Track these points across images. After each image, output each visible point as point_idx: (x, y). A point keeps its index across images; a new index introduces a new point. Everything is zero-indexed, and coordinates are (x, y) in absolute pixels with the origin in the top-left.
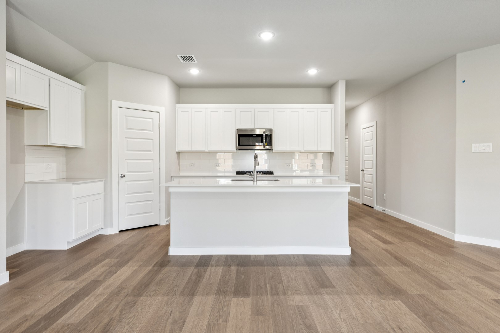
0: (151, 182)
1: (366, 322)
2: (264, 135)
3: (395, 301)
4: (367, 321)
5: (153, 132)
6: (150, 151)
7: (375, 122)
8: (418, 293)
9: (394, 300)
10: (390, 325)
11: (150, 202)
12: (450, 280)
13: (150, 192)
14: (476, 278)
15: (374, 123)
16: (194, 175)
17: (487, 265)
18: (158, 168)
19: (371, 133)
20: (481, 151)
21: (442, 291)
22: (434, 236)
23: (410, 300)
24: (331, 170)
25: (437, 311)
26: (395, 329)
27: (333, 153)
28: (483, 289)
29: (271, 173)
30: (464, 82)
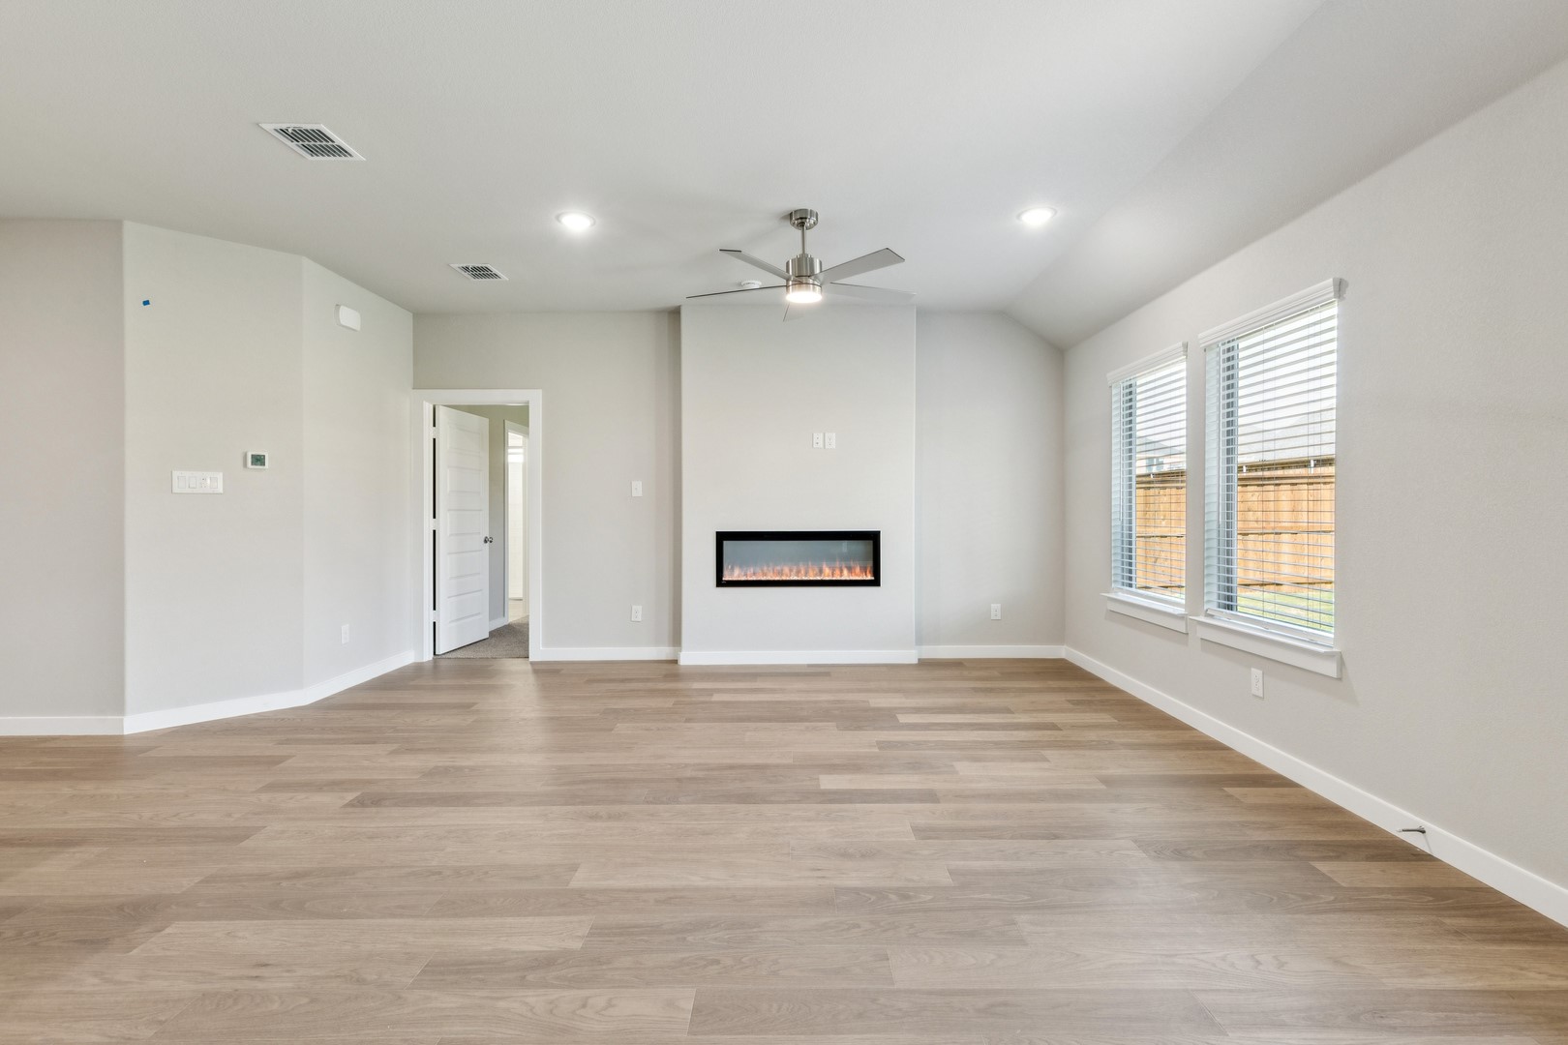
1: (161, 1023)
3: (168, 931)
4: (163, 1019)
8: (198, 879)
9: (159, 931)
10: (232, 978)
12: (229, 815)
14: (271, 788)
17: (258, 754)
20: (195, 491)
21: (244, 844)
22: (48, 745)
23: (200, 904)
25: (284, 884)
26: (255, 975)
28: (307, 798)
30: (146, 303)
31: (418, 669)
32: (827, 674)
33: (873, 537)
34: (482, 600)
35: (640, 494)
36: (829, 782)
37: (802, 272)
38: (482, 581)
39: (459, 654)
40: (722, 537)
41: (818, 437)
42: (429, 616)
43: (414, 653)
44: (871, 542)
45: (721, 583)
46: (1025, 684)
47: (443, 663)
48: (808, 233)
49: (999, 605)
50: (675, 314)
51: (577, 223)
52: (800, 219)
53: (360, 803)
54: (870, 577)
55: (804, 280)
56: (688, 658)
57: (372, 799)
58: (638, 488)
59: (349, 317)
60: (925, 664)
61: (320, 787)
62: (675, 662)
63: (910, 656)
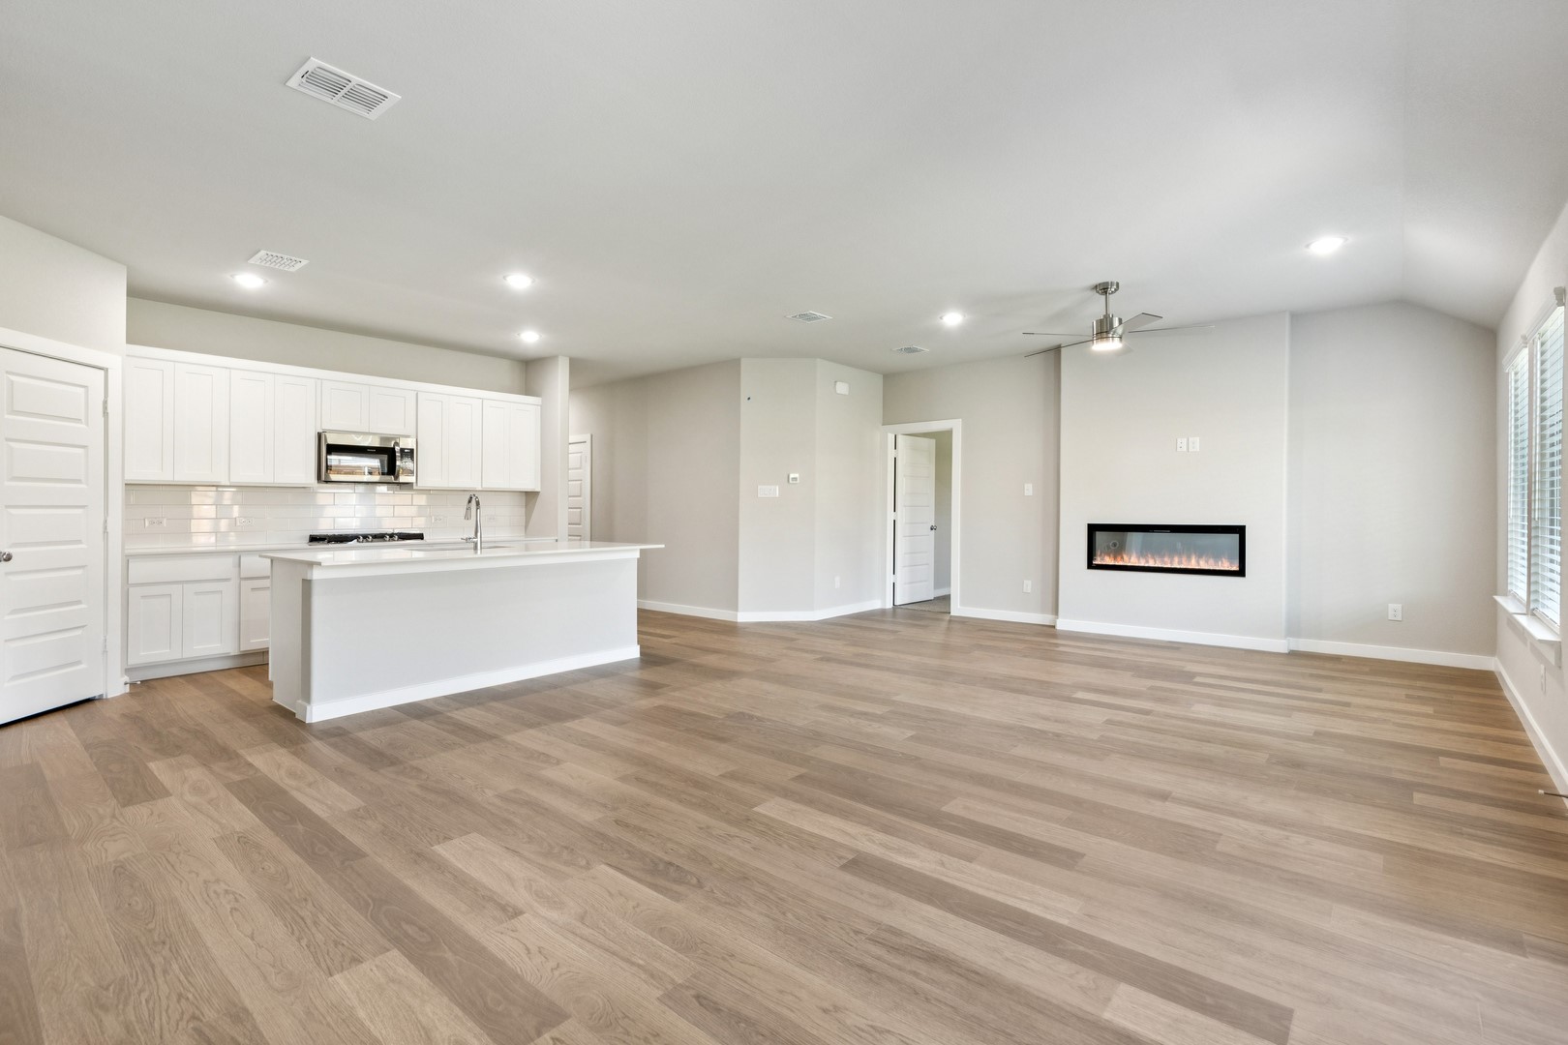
0: (79, 572)
2: (397, 449)
5: (87, 424)
6: (78, 481)
7: (589, 436)
8: (754, 669)
11: (78, 632)
13: (79, 602)
15: (587, 437)
16: (160, 551)
18: (101, 530)
19: (579, 455)
20: (767, 496)
21: (773, 663)
23: (753, 676)
24: (526, 527)
27: (538, 493)
28: (801, 654)
29: (420, 537)
30: (749, 399)
31: (883, 612)
32: (1178, 649)
33: (1240, 531)
34: (928, 572)
35: (1031, 493)
36: (1080, 695)
37: (1104, 329)
38: (929, 557)
39: (909, 607)
40: (1093, 529)
41: (1182, 442)
42: (890, 578)
43: (881, 602)
44: (1237, 536)
45: (1091, 566)
46: (1384, 680)
47: (899, 611)
48: (1111, 298)
49: (1399, 607)
50: (1057, 349)
51: (953, 319)
52: (1104, 289)
53: (822, 659)
54: (1235, 568)
55: (1105, 335)
56: (1063, 624)
57: (827, 659)
58: (1029, 489)
59: (842, 388)
60: (1294, 655)
61: (807, 652)
62: (1054, 627)
63: (1280, 645)
